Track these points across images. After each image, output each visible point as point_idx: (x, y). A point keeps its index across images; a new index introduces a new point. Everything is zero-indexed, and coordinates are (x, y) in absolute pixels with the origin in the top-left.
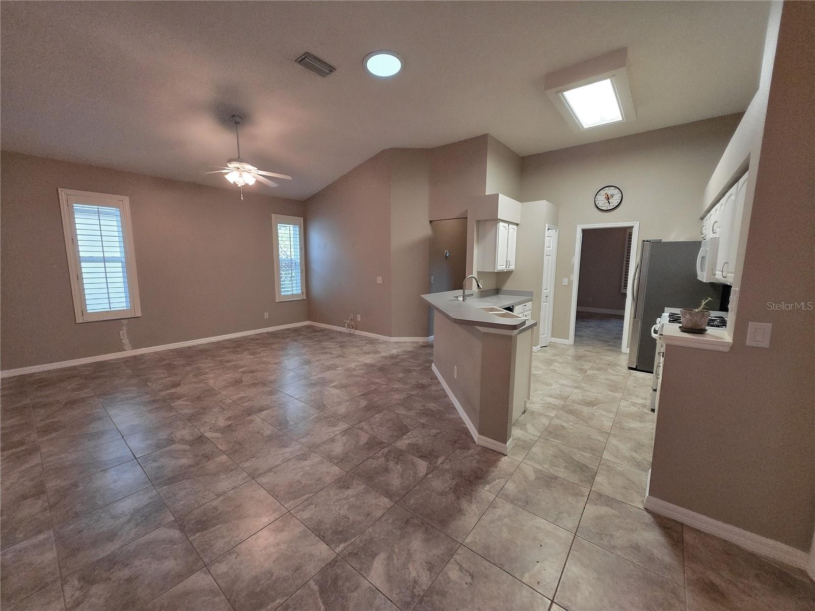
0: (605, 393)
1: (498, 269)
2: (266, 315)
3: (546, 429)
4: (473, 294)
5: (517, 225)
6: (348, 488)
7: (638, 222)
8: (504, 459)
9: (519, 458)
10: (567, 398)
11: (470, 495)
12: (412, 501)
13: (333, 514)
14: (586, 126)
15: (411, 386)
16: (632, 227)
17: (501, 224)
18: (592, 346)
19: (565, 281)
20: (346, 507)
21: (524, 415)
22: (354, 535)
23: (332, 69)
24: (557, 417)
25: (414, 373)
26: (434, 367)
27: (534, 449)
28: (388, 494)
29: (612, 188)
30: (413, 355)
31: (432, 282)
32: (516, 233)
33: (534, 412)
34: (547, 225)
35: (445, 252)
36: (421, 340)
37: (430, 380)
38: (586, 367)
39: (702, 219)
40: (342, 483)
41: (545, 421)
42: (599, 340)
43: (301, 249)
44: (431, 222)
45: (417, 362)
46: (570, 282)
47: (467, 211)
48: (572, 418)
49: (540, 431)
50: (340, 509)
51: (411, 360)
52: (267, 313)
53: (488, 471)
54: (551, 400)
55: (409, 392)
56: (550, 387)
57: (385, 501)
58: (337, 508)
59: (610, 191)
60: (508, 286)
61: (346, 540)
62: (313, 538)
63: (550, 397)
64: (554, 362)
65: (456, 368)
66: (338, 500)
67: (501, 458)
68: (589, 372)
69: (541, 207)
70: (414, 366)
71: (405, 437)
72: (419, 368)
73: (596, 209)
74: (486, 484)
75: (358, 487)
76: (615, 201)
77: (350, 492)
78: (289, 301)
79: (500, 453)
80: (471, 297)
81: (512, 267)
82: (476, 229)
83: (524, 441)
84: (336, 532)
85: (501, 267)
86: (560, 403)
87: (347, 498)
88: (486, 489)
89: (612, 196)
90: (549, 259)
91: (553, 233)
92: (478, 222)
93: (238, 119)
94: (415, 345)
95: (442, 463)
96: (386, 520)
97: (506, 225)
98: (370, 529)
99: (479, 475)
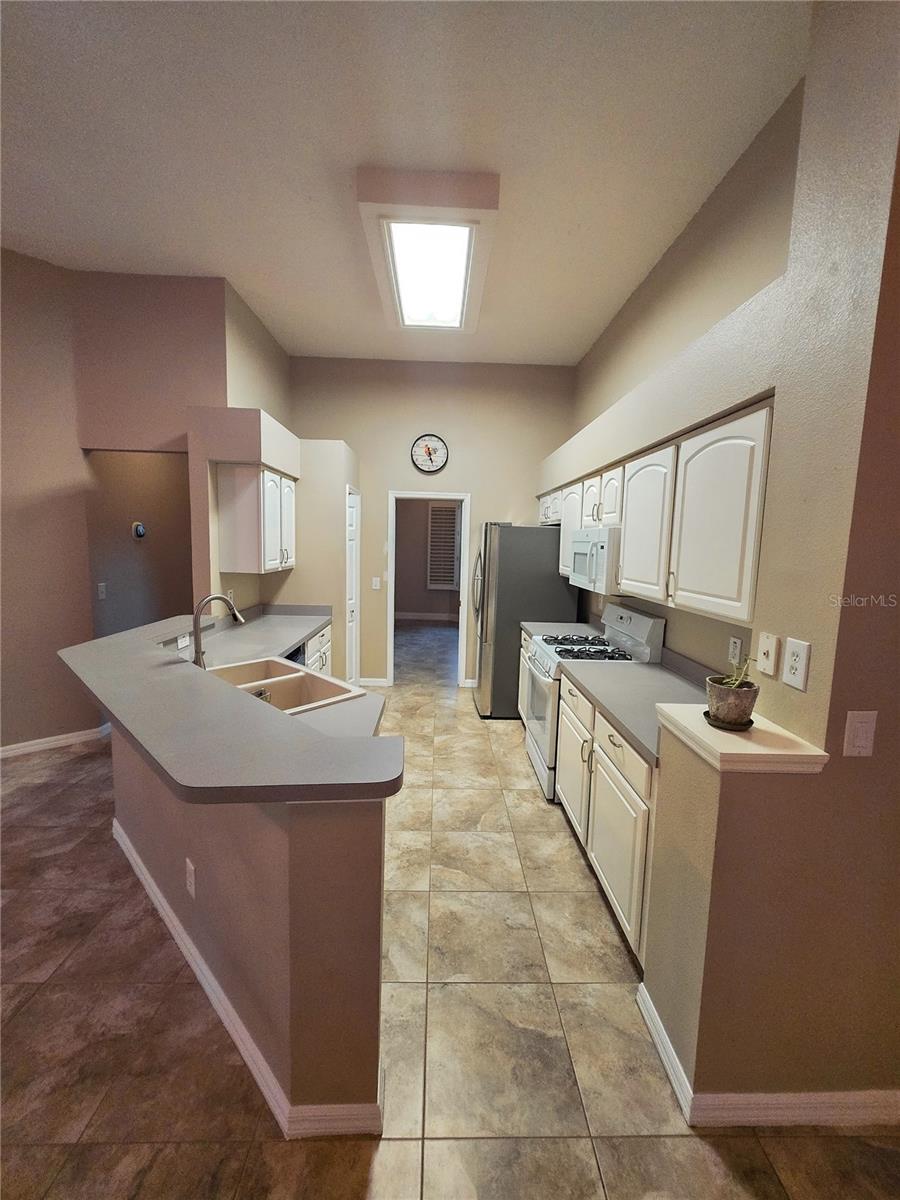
0: (477, 784)
1: (267, 568)
4: (213, 624)
5: (295, 480)
7: (469, 495)
14: (407, 322)
16: (462, 501)
17: (268, 474)
18: (419, 682)
19: (376, 583)
25: (51, 874)
26: (118, 831)
29: (434, 438)
30: (49, 797)
31: (102, 596)
32: (294, 495)
34: (347, 486)
35: (135, 523)
36: (75, 739)
37: (106, 886)
38: (428, 730)
39: (539, 497)
42: (423, 669)
44: (87, 452)
45: (63, 821)
46: (384, 584)
47: (184, 438)
51: (45, 821)
55: (24, 979)
59: (433, 443)
60: (284, 597)
65: (190, 866)
68: (437, 740)
69: (333, 453)
70: (52, 843)
72: (69, 846)
73: (413, 468)
76: (439, 460)
80: (210, 631)
81: (292, 562)
82: (212, 478)
85: (271, 564)
89: (435, 450)
90: (351, 546)
91: (356, 499)
92: (216, 465)
94: (58, 759)
97: (277, 478)
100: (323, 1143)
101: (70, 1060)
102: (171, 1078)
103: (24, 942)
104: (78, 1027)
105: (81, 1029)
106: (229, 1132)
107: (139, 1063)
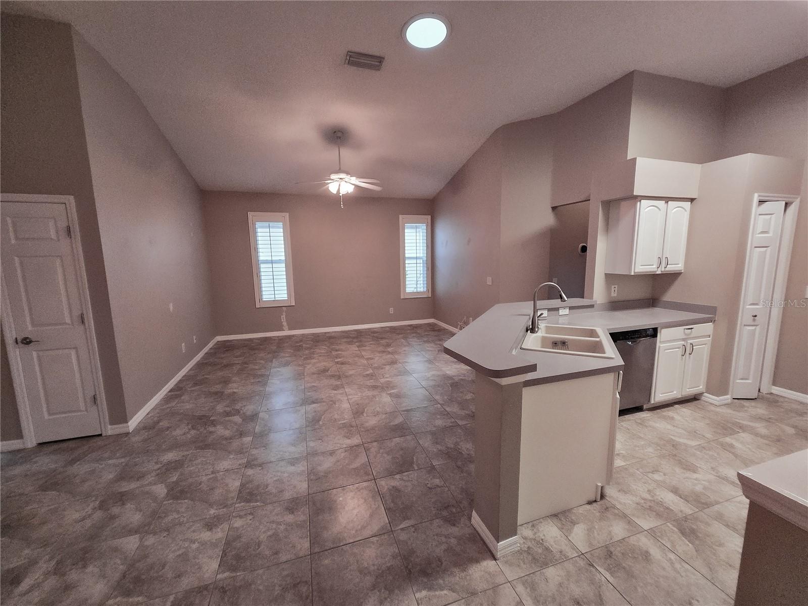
2: (391, 311)
3: (606, 547)
8: (489, 564)
9: (511, 574)
10: (708, 505)
11: (391, 591)
12: (326, 562)
15: (467, 412)
21: (588, 507)
23: (380, 59)
24: (652, 533)
27: (551, 572)
33: (614, 507)
41: (618, 530)
43: (427, 246)
48: (684, 546)
49: (591, 544)
52: (392, 309)
53: (445, 570)
54: (669, 498)
56: (688, 474)
63: (672, 491)
64: (744, 431)
67: (484, 559)
71: (398, 476)
74: (424, 589)
78: (414, 298)
79: (490, 551)
83: (547, 549)
86: (683, 508)
88: (418, 595)
93: (339, 134)
95: (402, 529)
99: (429, 571)
100: (478, 537)
101: (448, 448)
102: (462, 475)
103: (465, 411)
104: (456, 443)
105: (457, 444)
106: (461, 503)
107: (459, 463)
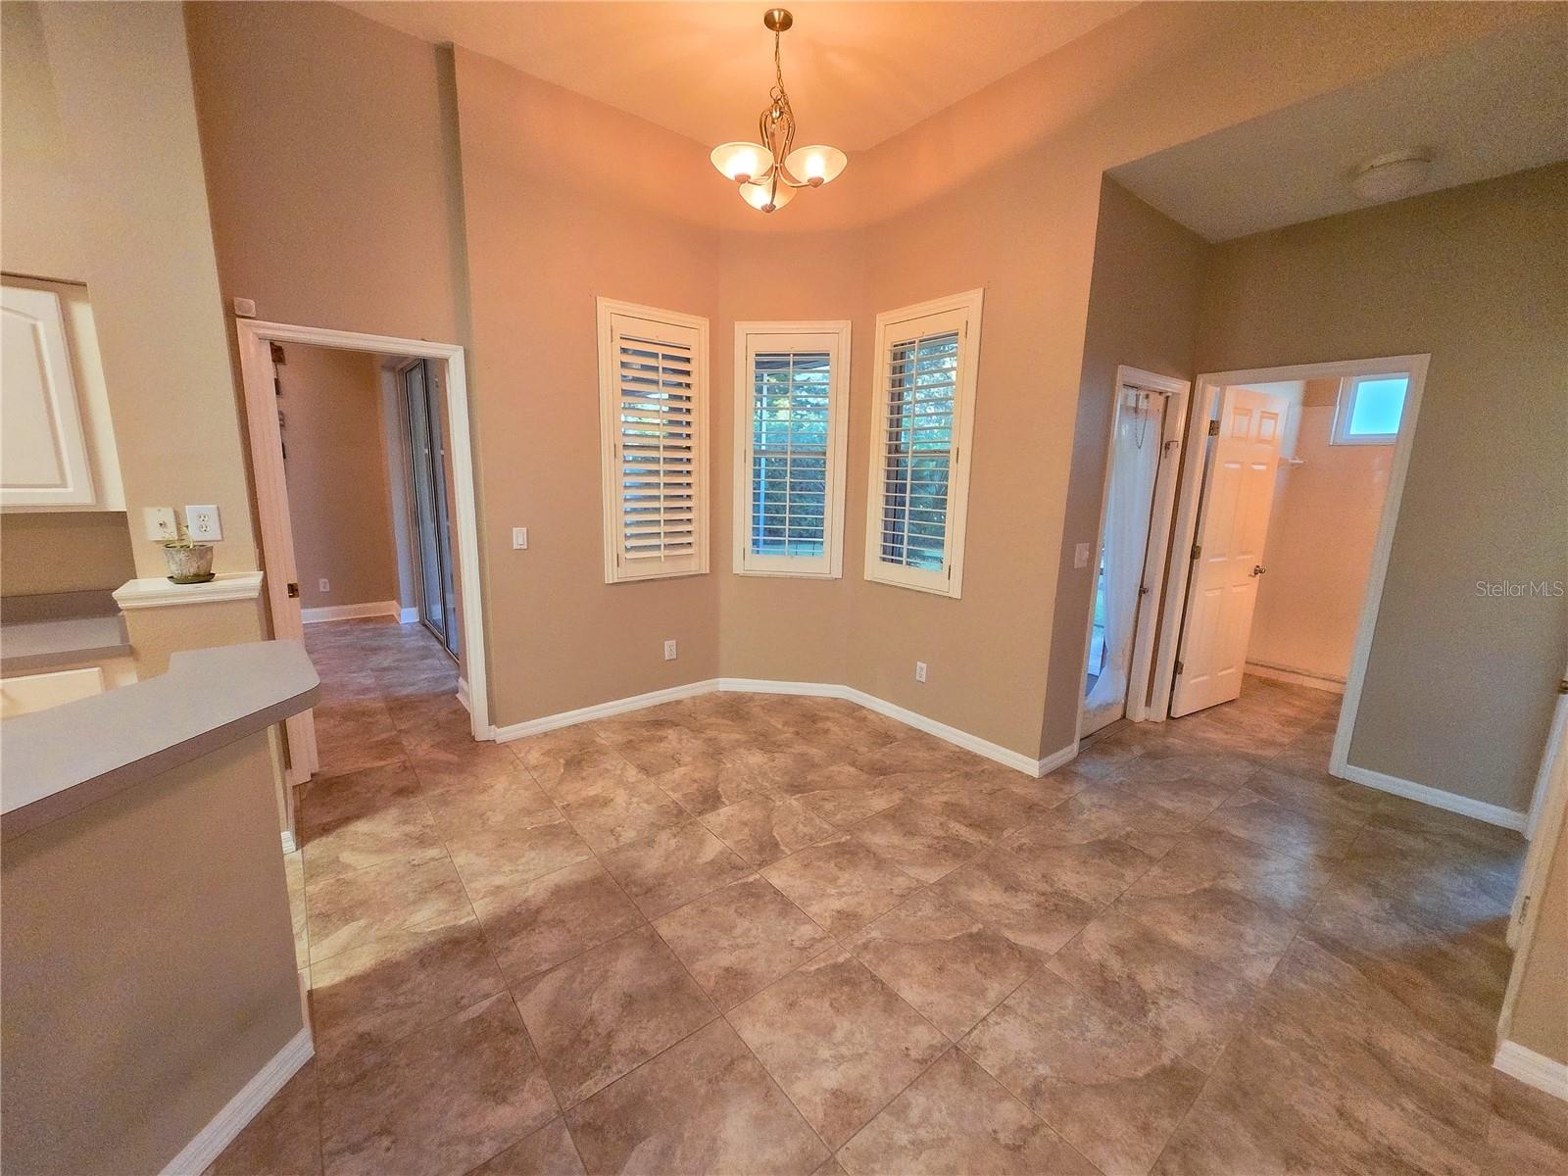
6: (727, 970)
13: (761, 923)
20: (737, 932)
22: (731, 888)
28: (654, 941)
40: (738, 984)
50: (750, 930)
57: (666, 929)
58: (754, 932)
61: (745, 884)
62: (792, 896)
66: (751, 946)
75: (706, 969)
77: (725, 960)
84: (758, 896)
87: (735, 947)
96: (679, 899)
98: (707, 891)
